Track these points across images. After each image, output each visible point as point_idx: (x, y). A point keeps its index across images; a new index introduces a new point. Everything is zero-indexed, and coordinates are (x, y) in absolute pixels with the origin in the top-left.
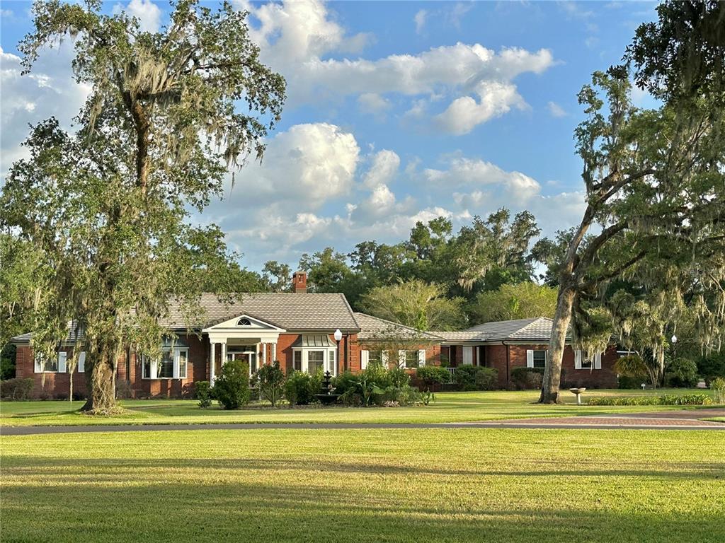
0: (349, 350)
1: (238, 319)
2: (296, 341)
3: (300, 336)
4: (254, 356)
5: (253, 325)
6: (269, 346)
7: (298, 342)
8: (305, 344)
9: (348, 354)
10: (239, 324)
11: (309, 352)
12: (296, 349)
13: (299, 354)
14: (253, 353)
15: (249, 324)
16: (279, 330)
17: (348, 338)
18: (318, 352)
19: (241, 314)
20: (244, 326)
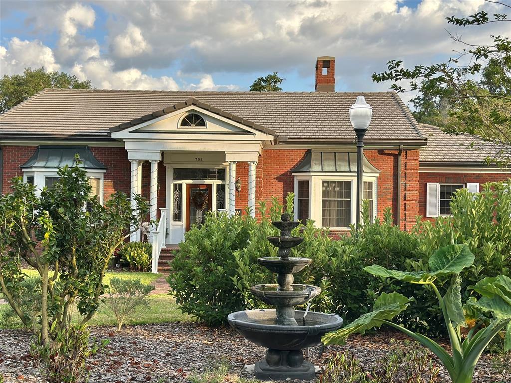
0: (401, 181)
1: (182, 113)
2: (300, 162)
3: (309, 152)
4: (221, 188)
5: (210, 126)
6: (243, 168)
7: (305, 162)
8: (316, 167)
9: (401, 187)
10: (184, 123)
11: (324, 182)
12: (299, 177)
13: (305, 186)
14: (220, 182)
15: (203, 124)
16: (260, 136)
17: (401, 158)
18: (340, 183)
19: (186, 104)
20: (192, 128)
